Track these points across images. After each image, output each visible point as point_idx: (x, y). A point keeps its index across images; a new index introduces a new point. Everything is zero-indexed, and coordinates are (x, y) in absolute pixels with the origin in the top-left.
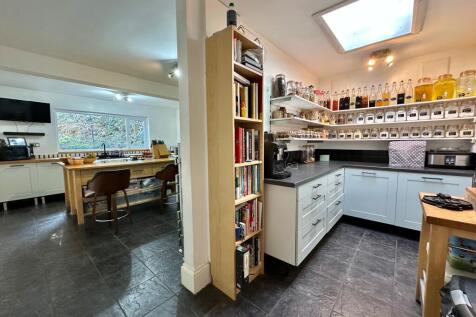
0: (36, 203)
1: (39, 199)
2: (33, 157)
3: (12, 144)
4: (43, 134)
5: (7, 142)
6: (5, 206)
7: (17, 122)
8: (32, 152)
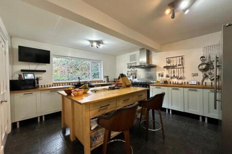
0: (39, 121)
1: (41, 117)
2: (38, 86)
3: (25, 78)
4: (45, 71)
5: (23, 76)
6: (18, 124)
7: (30, 63)
8: (38, 83)
